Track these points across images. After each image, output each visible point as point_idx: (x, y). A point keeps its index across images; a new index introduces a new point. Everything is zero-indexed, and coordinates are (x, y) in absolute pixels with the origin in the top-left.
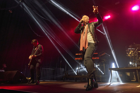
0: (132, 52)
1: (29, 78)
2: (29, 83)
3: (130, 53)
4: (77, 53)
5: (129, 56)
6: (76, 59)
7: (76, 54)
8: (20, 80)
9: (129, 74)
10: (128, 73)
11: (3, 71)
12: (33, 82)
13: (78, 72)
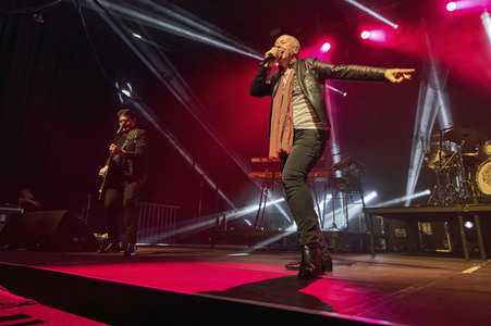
0: (443, 154)
1: (103, 236)
2: (103, 251)
3: (437, 159)
4: (255, 157)
5: (433, 167)
6: (252, 175)
7: (254, 160)
8: (76, 239)
9: (429, 228)
10: (424, 225)
11: (19, 209)
12: (116, 249)
13: (260, 219)
